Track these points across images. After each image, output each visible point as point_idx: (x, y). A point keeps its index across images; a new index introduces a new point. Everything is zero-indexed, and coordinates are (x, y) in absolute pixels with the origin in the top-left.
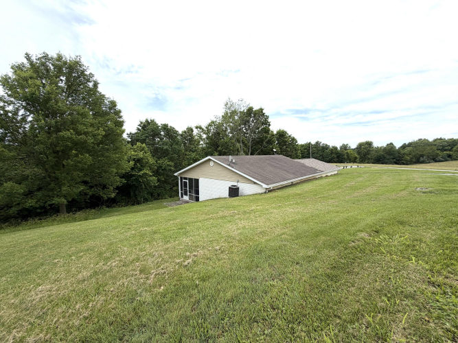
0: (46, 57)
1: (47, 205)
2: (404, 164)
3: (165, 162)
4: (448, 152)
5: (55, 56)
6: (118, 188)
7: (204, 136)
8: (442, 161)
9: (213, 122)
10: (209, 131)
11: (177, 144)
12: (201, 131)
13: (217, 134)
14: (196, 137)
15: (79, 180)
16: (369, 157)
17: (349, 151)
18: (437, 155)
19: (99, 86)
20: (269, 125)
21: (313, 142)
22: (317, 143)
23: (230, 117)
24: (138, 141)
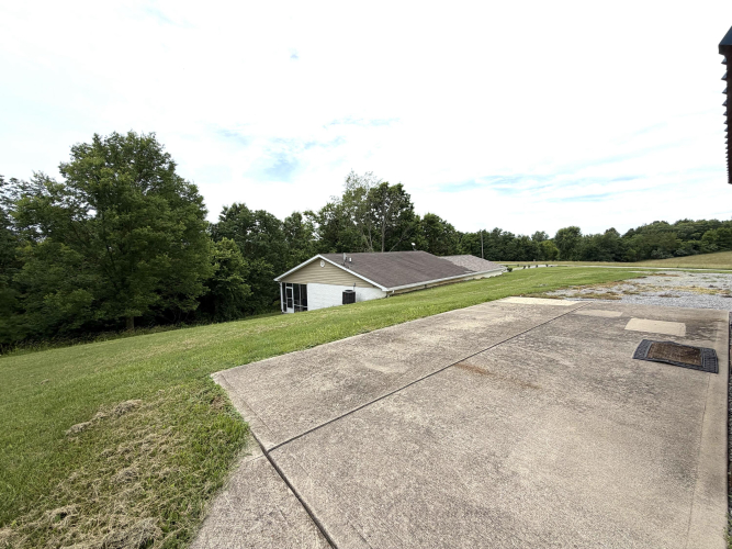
0: (116, 137)
1: (116, 318)
2: (627, 261)
3: (262, 264)
4: (694, 242)
5: (126, 135)
6: (200, 299)
7: (317, 226)
8: (685, 255)
9: (329, 206)
10: (324, 218)
11: (278, 238)
12: (312, 218)
13: (335, 223)
14: (306, 228)
15: (154, 288)
16: (575, 250)
17: (544, 243)
18: (678, 246)
19: (176, 167)
20: (412, 208)
21: (490, 230)
22: (496, 231)
23: (354, 198)
24: (222, 234)
